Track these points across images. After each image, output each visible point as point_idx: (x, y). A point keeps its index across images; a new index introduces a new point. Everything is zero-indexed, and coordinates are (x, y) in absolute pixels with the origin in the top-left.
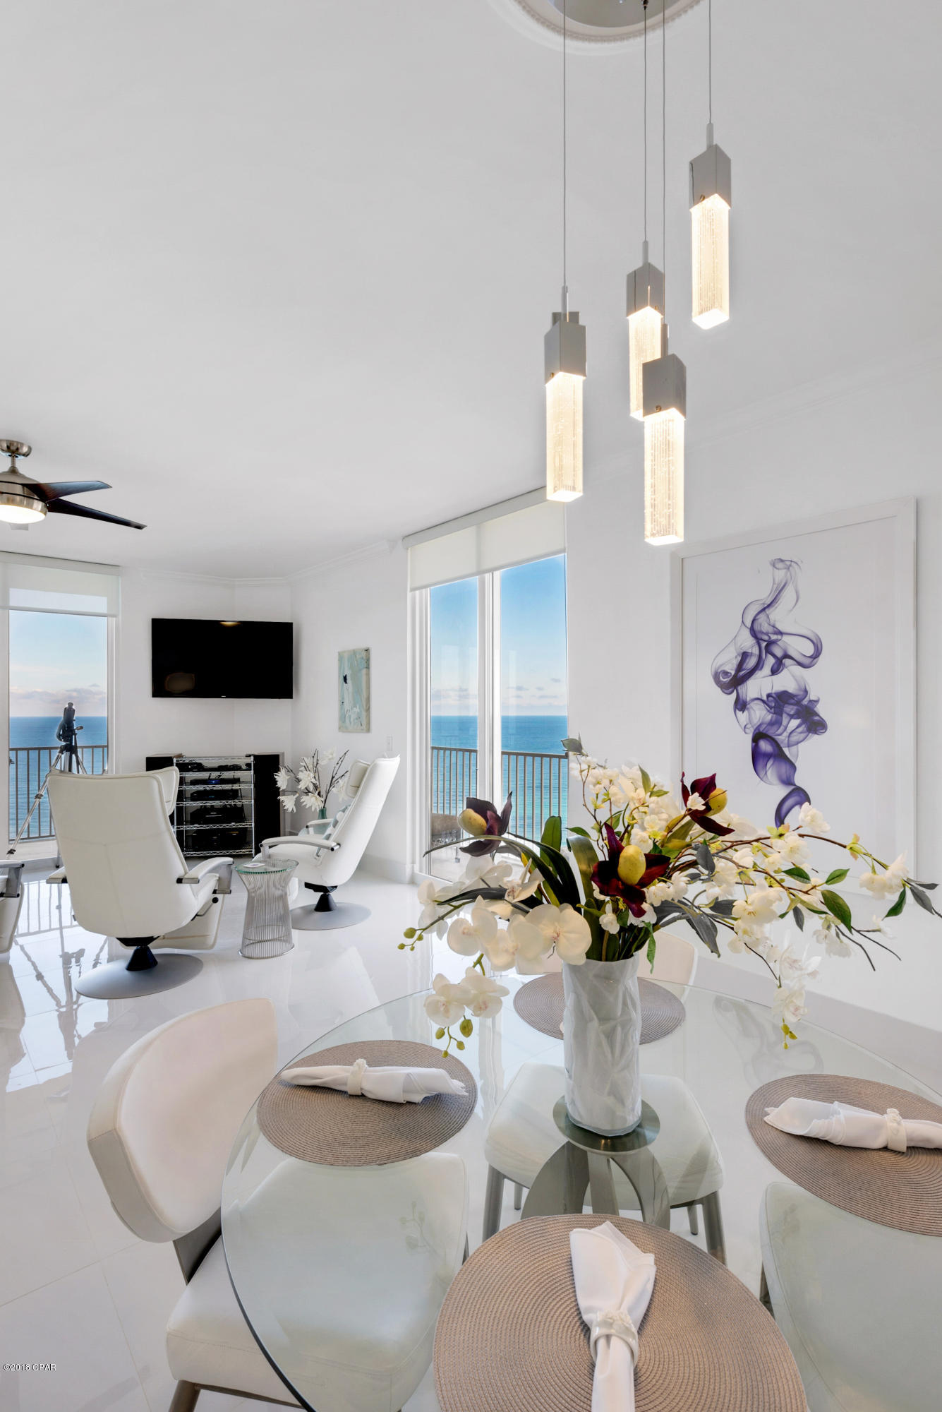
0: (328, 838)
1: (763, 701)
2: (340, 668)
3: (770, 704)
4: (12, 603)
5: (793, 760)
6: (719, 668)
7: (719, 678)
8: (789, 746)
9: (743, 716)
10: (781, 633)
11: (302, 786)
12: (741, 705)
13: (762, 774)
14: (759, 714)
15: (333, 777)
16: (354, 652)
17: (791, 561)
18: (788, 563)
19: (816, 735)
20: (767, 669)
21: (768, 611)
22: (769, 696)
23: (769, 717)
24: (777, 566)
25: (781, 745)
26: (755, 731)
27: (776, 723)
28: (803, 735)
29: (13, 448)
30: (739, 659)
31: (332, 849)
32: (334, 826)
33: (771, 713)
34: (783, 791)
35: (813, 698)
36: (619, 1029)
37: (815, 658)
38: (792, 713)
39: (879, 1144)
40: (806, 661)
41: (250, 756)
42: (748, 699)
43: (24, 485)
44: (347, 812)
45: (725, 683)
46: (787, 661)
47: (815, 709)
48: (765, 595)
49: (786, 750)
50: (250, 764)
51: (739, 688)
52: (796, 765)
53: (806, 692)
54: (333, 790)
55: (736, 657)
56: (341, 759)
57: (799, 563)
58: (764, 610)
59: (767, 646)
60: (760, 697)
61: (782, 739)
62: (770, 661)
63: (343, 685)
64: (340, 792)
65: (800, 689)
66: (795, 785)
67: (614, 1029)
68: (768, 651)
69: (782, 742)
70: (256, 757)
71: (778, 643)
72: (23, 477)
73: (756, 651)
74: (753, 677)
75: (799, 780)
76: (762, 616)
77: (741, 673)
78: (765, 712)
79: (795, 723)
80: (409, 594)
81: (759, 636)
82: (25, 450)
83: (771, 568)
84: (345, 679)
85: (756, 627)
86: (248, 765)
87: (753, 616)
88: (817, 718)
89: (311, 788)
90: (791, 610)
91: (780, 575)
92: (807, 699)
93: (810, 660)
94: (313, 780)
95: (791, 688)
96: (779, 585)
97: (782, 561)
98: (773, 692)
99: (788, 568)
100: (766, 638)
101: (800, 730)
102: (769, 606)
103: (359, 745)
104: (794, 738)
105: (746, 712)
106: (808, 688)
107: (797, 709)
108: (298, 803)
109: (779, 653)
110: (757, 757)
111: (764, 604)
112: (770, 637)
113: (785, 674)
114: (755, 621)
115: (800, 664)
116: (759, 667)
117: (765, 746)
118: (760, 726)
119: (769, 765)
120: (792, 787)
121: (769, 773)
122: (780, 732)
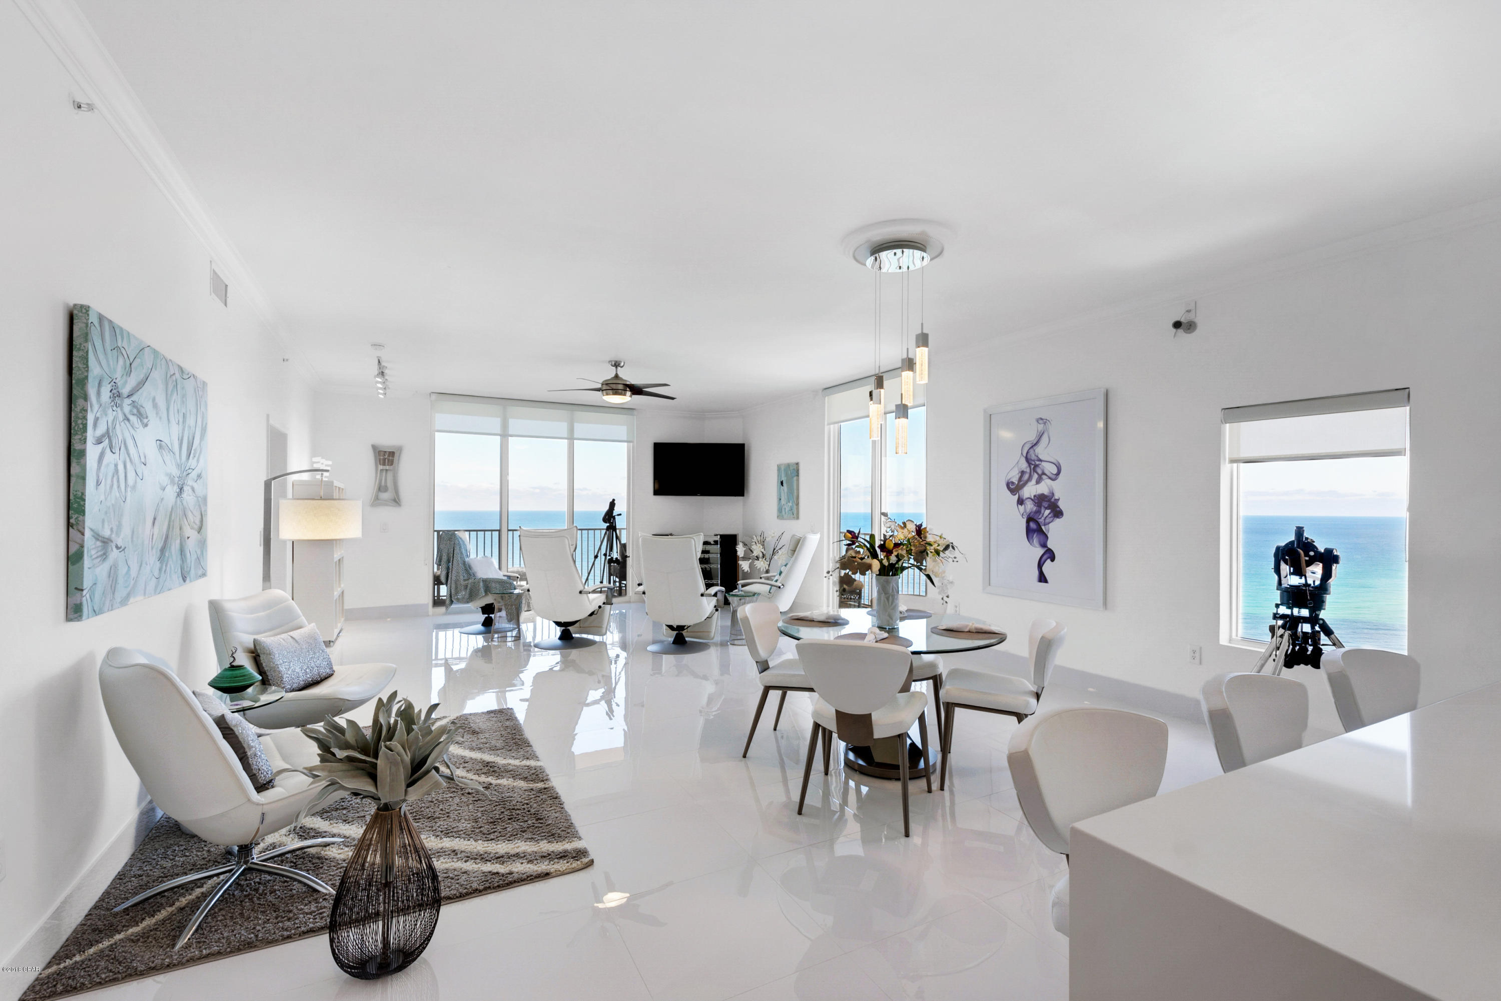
0: (776, 581)
1: (1032, 499)
2: (778, 476)
3: (1035, 501)
4: (575, 436)
5: (1046, 533)
6: (1009, 479)
7: (1010, 486)
8: (1045, 525)
9: (1022, 508)
10: (1040, 460)
11: (755, 554)
12: (1021, 502)
13: (1031, 541)
14: (1030, 506)
15: (774, 549)
16: (788, 465)
17: (1047, 419)
18: (1045, 420)
19: (1058, 519)
20: (1034, 481)
21: (1034, 448)
22: (1035, 496)
23: (1035, 508)
24: (1039, 422)
25: (1041, 524)
26: (1027, 516)
27: (1038, 512)
28: (1052, 519)
29: (617, 364)
30: (1020, 475)
31: (780, 587)
32: (780, 575)
33: (1035, 506)
34: (1041, 551)
35: (1056, 498)
36: (891, 597)
37: (1057, 475)
38: (1046, 506)
39: (967, 630)
40: (1053, 477)
41: (717, 535)
42: (1024, 498)
43: (623, 384)
44: (788, 566)
45: (1012, 489)
46: (1044, 477)
47: (1058, 504)
48: (1033, 437)
49: (1043, 527)
50: (717, 541)
51: (1020, 491)
52: (1048, 536)
53: (1053, 494)
54: (776, 557)
55: (1018, 473)
56: (780, 537)
57: (1050, 420)
58: (1032, 447)
59: (1034, 467)
60: (1030, 497)
61: (1041, 521)
62: (1035, 476)
63: (780, 488)
64: (780, 558)
65: (1050, 492)
67: (889, 597)
68: (1035, 471)
70: (722, 536)
71: (1039, 466)
72: (621, 379)
73: (1028, 470)
74: (1027, 485)
75: (1050, 544)
76: (1031, 450)
77: (1021, 483)
78: (1033, 506)
79: (1047, 512)
80: (826, 428)
81: (1030, 461)
82: (622, 364)
83: (1036, 423)
84: (782, 483)
85: (1028, 456)
86: (716, 542)
87: (1027, 450)
88: (1058, 509)
89: (761, 555)
90: (1047, 447)
91: (1041, 427)
92: (1054, 498)
93: (1055, 476)
94: (763, 550)
95: (1046, 491)
96: (1040, 433)
97: (1042, 419)
98: (1037, 494)
99: (1045, 423)
100: (1033, 463)
101: (1050, 516)
103: (792, 528)
104: (1047, 521)
105: (1023, 506)
106: (1054, 492)
107: (1049, 504)
108: (751, 566)
109: (1040, 472)
110: (1029, 532)
111: (1032, 443)
112: (1035, 463)
113: (1043, 484)
114: (1027, 453)
115: (1050, 478)
116: (1030, 479)
117: (1033, 525)
118: (1030, 513)
119: (1034, 536)
120: (1046, 549)
121: (1035, 541)
122: (1040, 517)
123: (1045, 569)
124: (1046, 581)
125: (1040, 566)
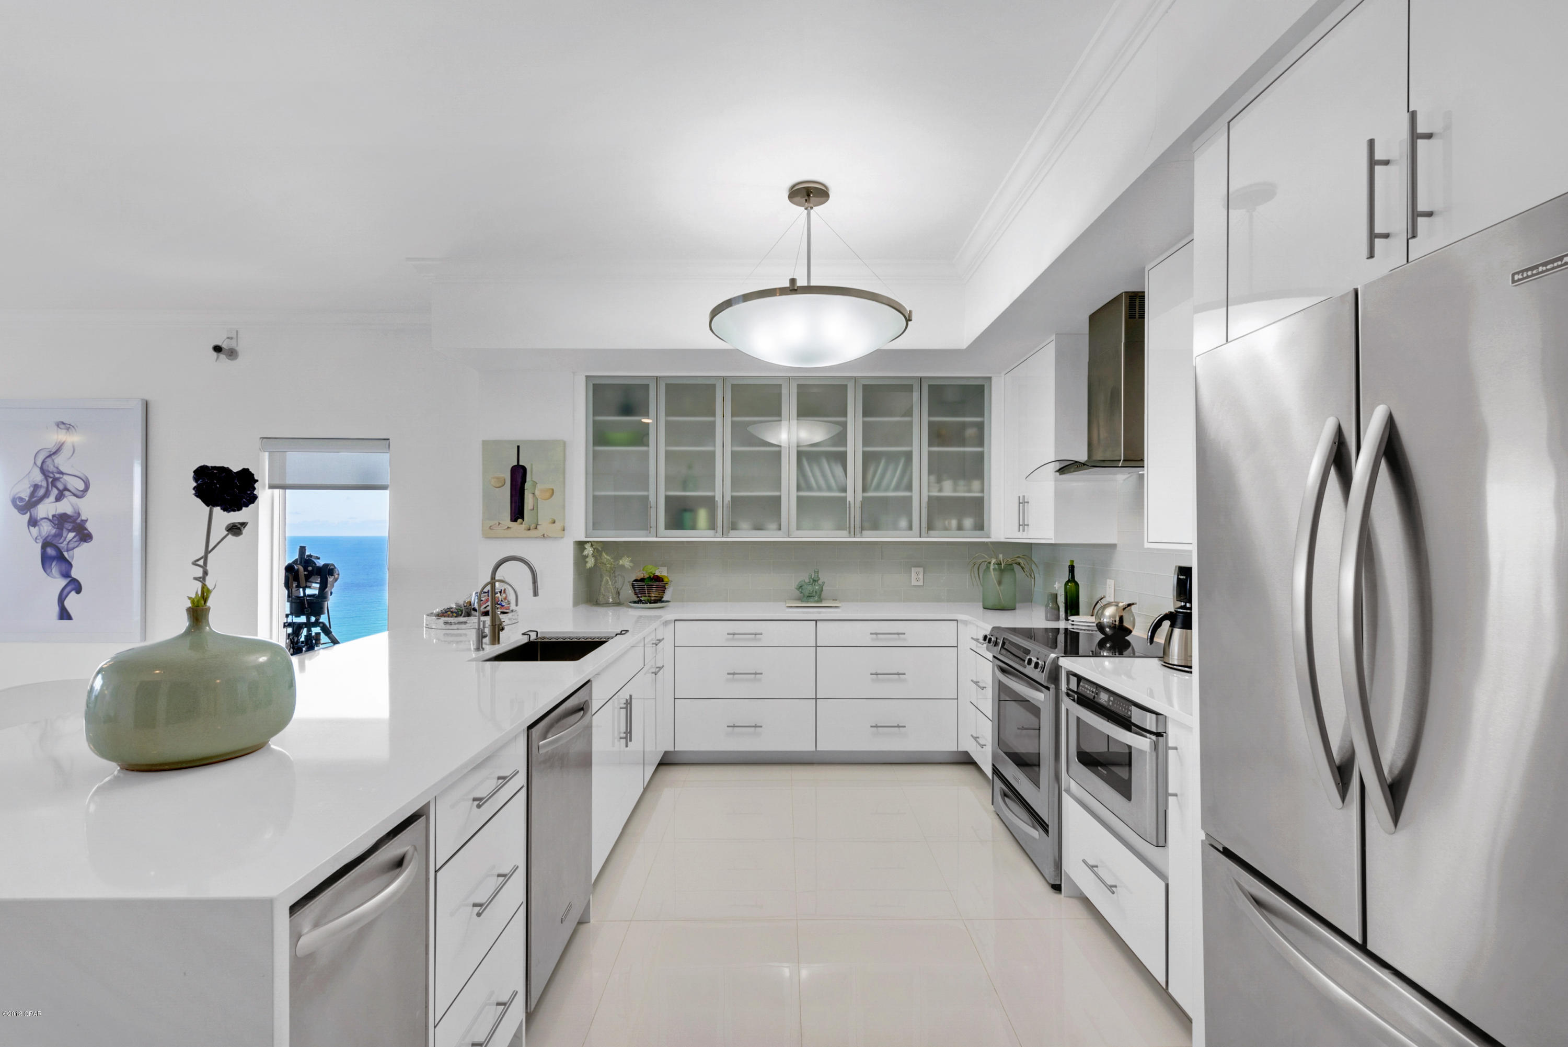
1: (50, 520)
3: (54, 522)
5: (70, 560)
6: (17, 494)
7: (16, 502)
8: (68, 551)
9: (34, 531)
10: (62, 473)
12: (33, 522)
13: (48, 571)
14: (47, 529)
17: (70, 425)
18: (68, 426)
19: (85, 544)
20: (52, 498)
21: (53, 457)
22: (54, 516)
23: (54, 531)
24: (60, 426)
25: (62, 551)
26: (43, 541)
27: (59, 535)
28: (77, 543)
30: (32, 489)
33: (55, 528)
34: (63, 582)
35: (84, 518)
37: (85, 492)
38: (70, 528)
42: (38, 518)
45: (21, 506)
46: (67, 493)
47: (85, 526)
48: (51, 445)
49: (66, 554)
51: (32, 510)
52: (72, 563)
53: (79, 514)
55: (29, 488)
57: (75, 427)
58: (50, 456)
59: (52, 481)
60: (47, 517)
61: (63, 546)
62: (55, 492)
65: (75, 513)
66: (71, 577)
68: (54, 485)
69: (63, 548)
71: (61, 480)
73: (44, 484)
74: (42, 502)
75: (74, 574)
76: (49, 460)
77: (34, 499)
78: (50, 528)
79: (71, 535)
81: (47, 473)
83: (55, 426)
85: (45, 467)
87: (43, 458)
88: (86, 532)
90: (70, 458)
91: (63, 433)
92: (80, 519)
93: (81, 493)
95: (69, 511)
97: (63, 423)
98: (57, 513)
99: (68, 430)
100: (52, 475)
101: (75, 539)
102: (55, 453)
104: (71, 546)
105: (37, 528)
106: (80, 512)
107: (73, 526)
109: (61, 487)
110: (46, 560)
111: (50, 452)
112: (54, 476)
113: (65, 500)
114: (43, 462)
115: (75, 495)
116: (47, 495)
117: (51, 551)
118: (47, 537)
119: (53, 566)
120: (69, 579)
121: (54, 571)
122: (61, 541)
123: (67, 603)
124: (69, 617)
125: (61, 600)
